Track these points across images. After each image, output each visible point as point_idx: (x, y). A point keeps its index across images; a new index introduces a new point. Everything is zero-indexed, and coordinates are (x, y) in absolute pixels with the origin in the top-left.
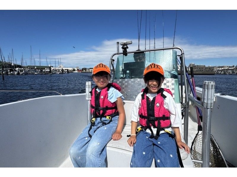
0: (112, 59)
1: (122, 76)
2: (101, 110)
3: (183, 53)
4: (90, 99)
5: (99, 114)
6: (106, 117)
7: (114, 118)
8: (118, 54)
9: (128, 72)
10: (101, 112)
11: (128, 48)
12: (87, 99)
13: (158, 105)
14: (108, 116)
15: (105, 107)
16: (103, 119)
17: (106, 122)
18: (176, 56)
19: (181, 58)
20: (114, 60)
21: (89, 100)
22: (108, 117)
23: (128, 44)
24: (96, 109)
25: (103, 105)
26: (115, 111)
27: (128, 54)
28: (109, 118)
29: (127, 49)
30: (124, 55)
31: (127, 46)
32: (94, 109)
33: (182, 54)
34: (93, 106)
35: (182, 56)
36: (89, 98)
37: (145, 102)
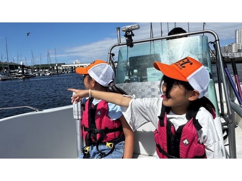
0: (110, 54)
1: (127, 78)
2: (98, 133)
3: (217, 39)
4: (80, 117)
5: (95, 139)
6: (105, 144)
7: (117, 145)
8: (119, 45)
9: (135, 71)
10: (98, 136)
11: (133, 35)
12: (75, 118)
13: (186, 142)
14: (109, 142)
15: (103, 128)
16: (101, 147)
17: (106, 152)
18: (208, 44)
19: (215, 46)
20: (113, 55)
21: (78, 119)
22: (108, 144)
23: (134, 29)
24: (90, 132)
25: (100, 126)
26: (119, 133)
27: (134, 44)
28: (111, 145)
29: (132, 37)
30: (128, 46)
31: (132, 32)
32: (87, 132)
33: (216, 41)
34: (85, 126)
35: (217, 43)
36: (78, 115)
37: (164, 132)
